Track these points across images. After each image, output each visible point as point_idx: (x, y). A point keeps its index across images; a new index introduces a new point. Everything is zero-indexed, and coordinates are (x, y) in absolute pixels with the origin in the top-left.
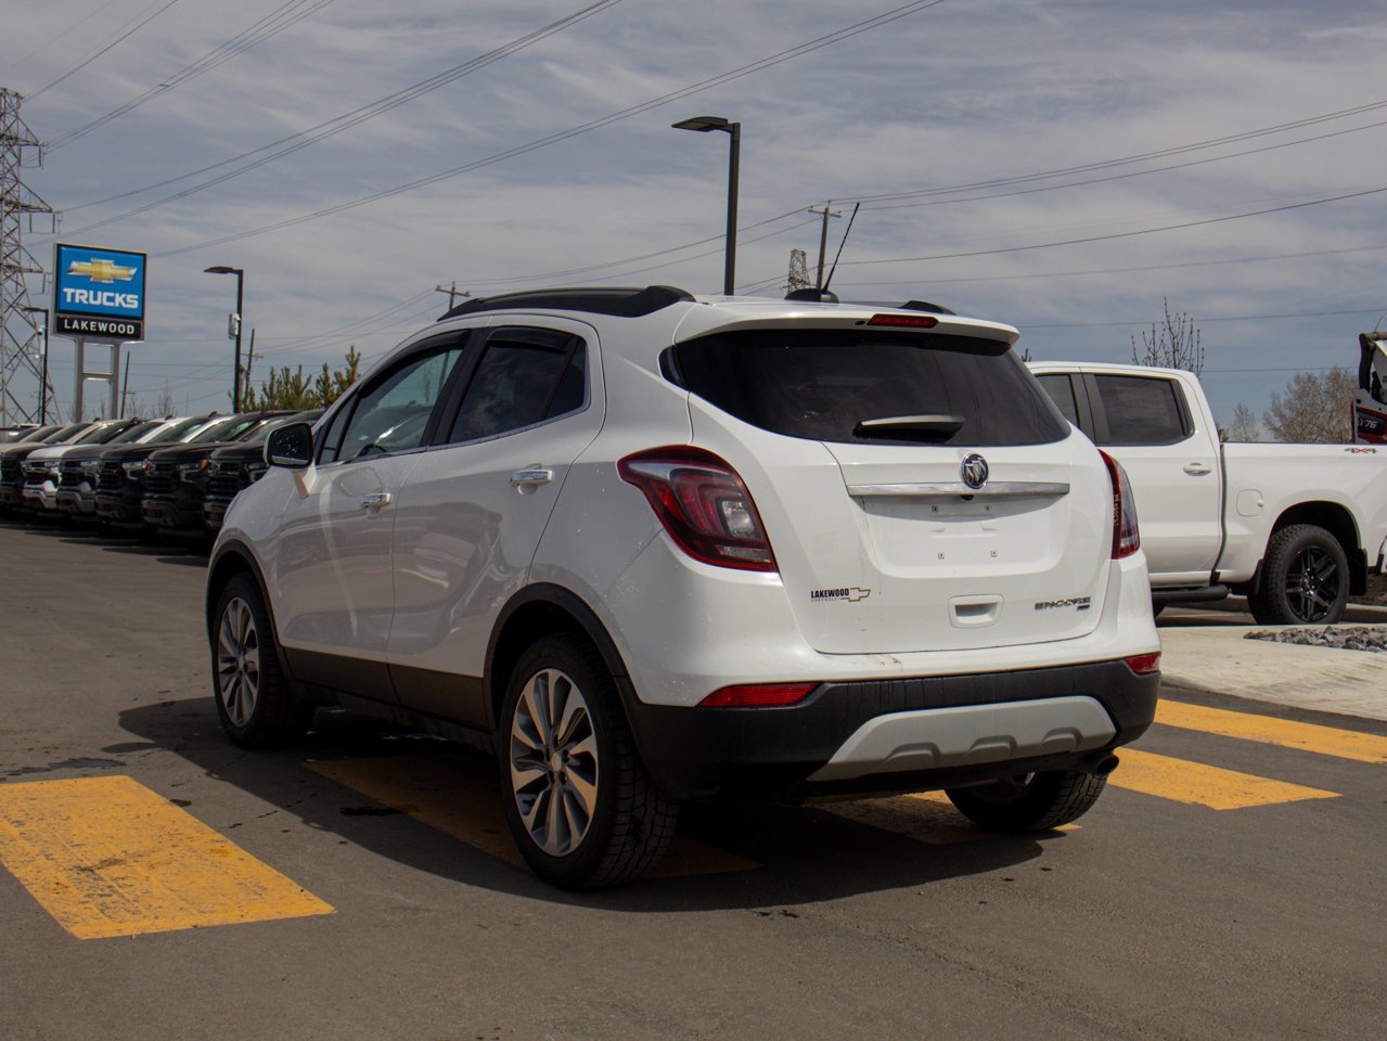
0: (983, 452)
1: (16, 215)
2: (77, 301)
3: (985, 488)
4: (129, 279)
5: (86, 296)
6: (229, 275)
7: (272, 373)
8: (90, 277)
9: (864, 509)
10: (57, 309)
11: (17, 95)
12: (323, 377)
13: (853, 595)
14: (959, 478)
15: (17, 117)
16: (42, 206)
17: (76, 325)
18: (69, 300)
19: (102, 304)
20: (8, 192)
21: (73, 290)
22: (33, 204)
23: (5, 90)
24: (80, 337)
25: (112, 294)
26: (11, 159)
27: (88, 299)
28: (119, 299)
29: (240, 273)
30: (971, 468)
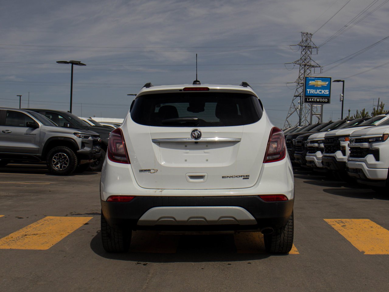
0: (199, 128)
1: (310, 69)
2: (311, 93)
3: (202, 139)
4: (326, 85)
5: (313, 91)
6: (340, 82)
7: (357, 111)
8: (314, 86)
9: (160, 146)
10: (305, 96)
11: (311, 34)
12: (374, 112)
13: (152, 171)
14: (190, 137)
15: (311, 41)
16: (317, 66)
17: (310, 100)
18: (308, 93)
19: (318, 93)
20: (308, 62)
21: (310, 90)
22: (315, 65)
23: (307, 33)
24: (312, 103)
25: (321, 90)
26: (309, 52)
27: (314, 92)
28: (323, 91)
29: (343, 81)
30: (194, 134)
